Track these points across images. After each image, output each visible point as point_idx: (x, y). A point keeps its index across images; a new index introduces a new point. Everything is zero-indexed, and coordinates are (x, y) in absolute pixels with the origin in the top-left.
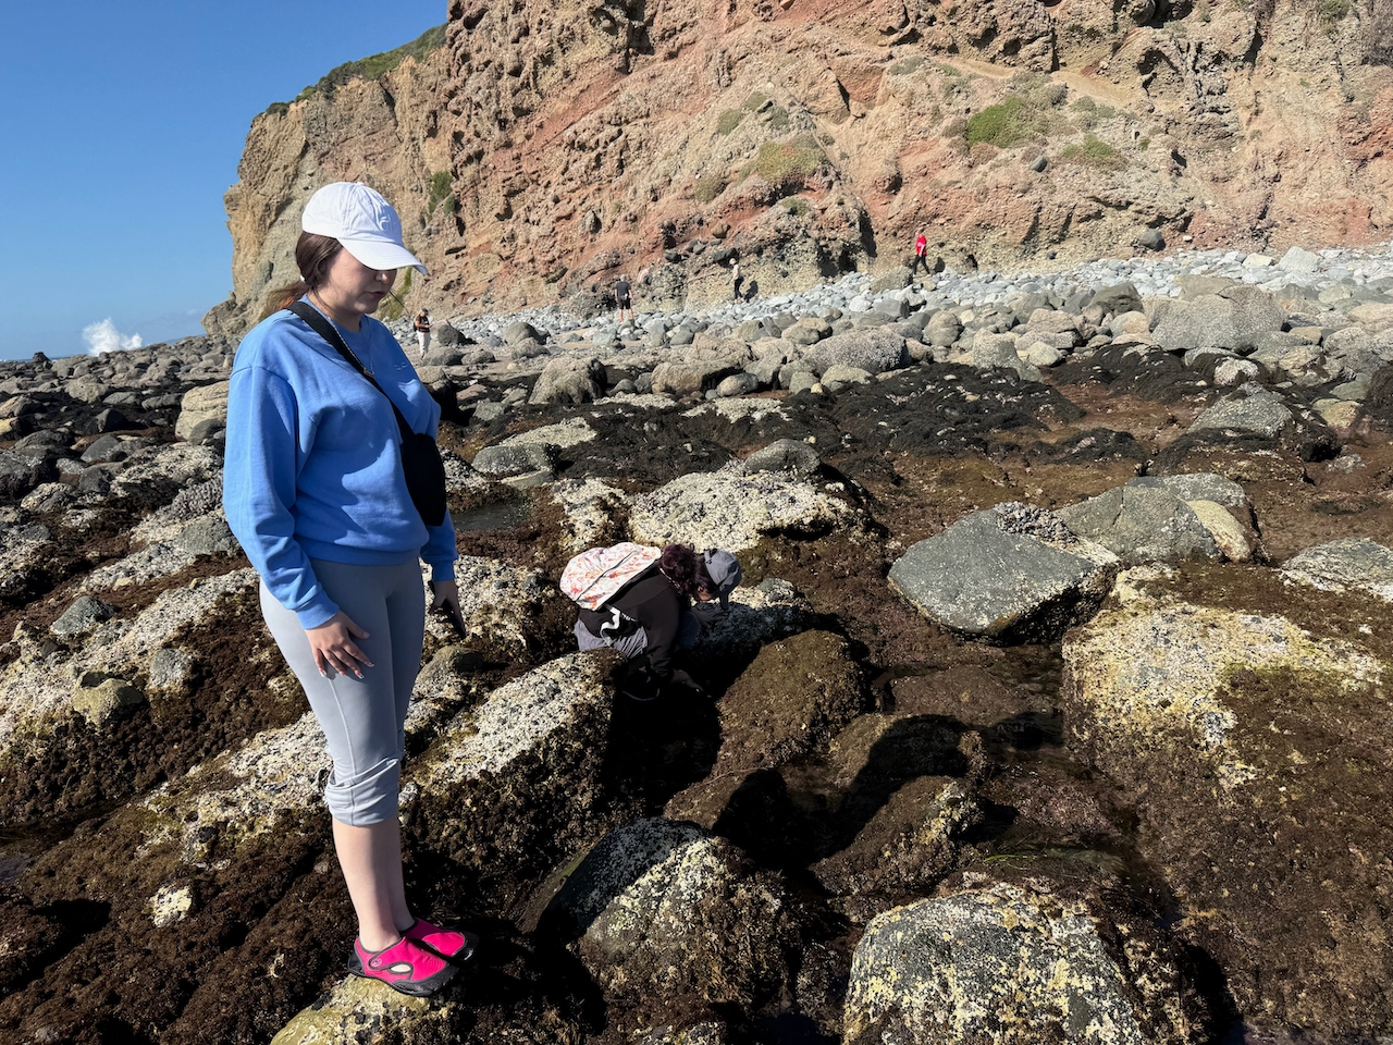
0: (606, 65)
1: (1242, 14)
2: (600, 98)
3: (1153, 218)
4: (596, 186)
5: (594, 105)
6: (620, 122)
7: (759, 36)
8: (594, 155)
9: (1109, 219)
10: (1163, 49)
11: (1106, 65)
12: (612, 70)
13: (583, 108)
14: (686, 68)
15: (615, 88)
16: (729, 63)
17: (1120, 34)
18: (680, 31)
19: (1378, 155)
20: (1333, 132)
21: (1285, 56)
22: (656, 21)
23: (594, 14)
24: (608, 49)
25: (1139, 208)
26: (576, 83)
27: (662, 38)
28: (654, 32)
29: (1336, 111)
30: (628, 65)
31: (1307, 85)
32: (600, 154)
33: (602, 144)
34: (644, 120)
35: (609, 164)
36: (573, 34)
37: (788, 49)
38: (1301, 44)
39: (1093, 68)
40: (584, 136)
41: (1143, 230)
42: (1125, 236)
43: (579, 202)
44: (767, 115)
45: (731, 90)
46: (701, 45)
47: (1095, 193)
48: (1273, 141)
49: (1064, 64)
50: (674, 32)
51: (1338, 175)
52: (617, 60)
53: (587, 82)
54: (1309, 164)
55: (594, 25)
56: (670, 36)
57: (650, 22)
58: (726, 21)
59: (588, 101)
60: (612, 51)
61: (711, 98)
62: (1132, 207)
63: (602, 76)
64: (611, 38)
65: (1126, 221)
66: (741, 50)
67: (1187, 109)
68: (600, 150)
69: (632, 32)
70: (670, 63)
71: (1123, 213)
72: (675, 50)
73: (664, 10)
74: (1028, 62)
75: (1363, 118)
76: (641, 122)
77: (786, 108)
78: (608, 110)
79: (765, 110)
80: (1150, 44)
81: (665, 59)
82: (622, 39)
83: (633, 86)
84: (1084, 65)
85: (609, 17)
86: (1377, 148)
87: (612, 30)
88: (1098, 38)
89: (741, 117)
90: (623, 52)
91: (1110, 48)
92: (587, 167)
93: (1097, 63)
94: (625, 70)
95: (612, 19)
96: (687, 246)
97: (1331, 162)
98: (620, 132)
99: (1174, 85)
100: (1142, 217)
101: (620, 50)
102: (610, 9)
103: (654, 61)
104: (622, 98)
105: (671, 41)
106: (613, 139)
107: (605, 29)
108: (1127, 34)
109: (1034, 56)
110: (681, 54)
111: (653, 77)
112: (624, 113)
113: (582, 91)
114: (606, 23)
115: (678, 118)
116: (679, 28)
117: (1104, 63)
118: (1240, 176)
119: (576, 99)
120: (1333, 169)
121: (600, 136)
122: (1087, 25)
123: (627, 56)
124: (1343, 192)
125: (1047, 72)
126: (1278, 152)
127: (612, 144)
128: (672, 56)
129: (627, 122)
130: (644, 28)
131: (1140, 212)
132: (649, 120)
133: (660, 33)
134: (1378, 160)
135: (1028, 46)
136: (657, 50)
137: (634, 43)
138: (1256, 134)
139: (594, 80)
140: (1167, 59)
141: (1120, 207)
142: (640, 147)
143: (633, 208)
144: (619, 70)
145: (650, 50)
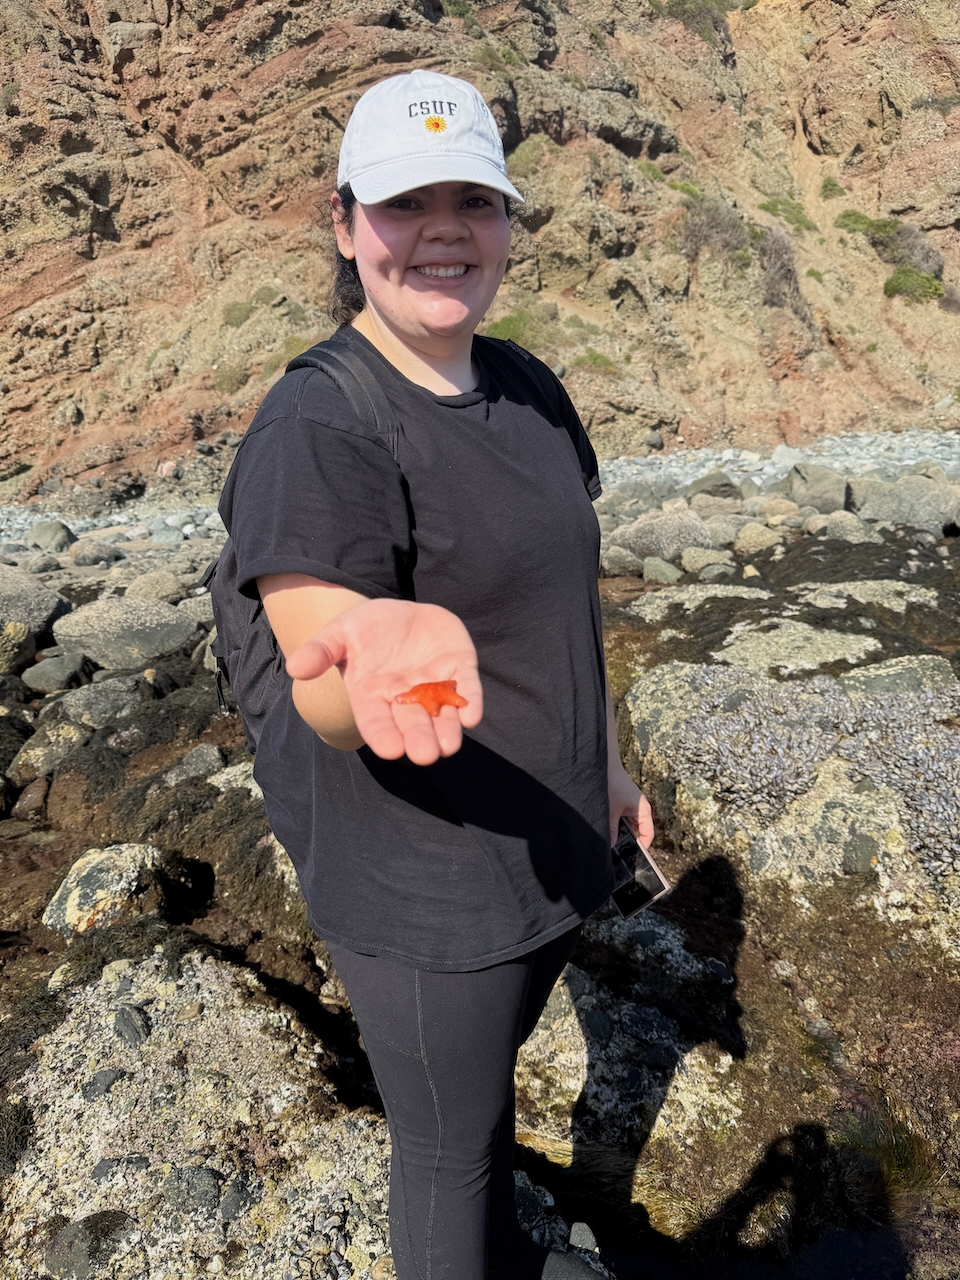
0: (66, 247)
1: (678, 257)
2: (58, 283)
3: (654, 422)
4: (64, 375)
5: (51, 290)
6: (92, 308)
7: (253, 233)
8: (61, 341)
9: (621, 422)
10: (631, 279)
11: (582, 290)
12: (73, 254)
13: (36, 292)
14: (166, 258)
15: (79, 272)
16: (220, 256)
17: (593, 263)
18: (154, 220)
19: (785, 376)
20: (757, 357)
21: (710, 294)
22: (123, 206)
23: (49, 191)
24: (67, 231)
25: (644, 413)
26: (25, 265)
27: (132, 226)
28: (121, 219)
29: (755, 340)
30: (92, 250)
31: (730, 318)
32: (68, 342)
33: (70, 330)
34: (122, 308)
35: (81, 354)
36: (19, 210)
37: (287, 248)
38: (720, 285)
39: (570, 291)
40: (45, 322)
41: (648, 432)
42: (636, 436)
43: (43, 391)
44: (282, 310)
45: (227, 284)
46: (181, 236)
47: (611, 399)
48: (717, 361)
49: (546, 286)
50: (145, 221)
51: (767, 390)
52: (79, 243)
53: (42, 264)
54: (746, 381)
55: (47, 204)
56: (141, 225)
57: (116, 208)
58: (205, 215)
59: (42, 285)
60: (73, 234)
61: (204, 290)
62: (638, 412)
63: (61, 259)
64: (70, 220)
65: (635, 424)
66: (233, 245)
67: (653, 331)
68: (67, 336)
69: (96, 214)
70: (144, 253)
71: (631, 417)
72: (148, 239)
73: (133, 196)
74: (518, 281)
75: (773, 347)
76: (120, 310)
77: (301, 304)
78: (76, 294)
79: (280, 304)
80: (620, 274)
81: (137, 248)
82: (84, 220)
83: (103, 272)
84: (563, 288)
85: (68, 195)
86: (784, 371)
87: (73, 210)
88: (575, 266)
89: (253, 310)
90: (86, 236)
91: (586, 275)
92: (52, 354)
93: (574, 287)
94: (88, 255)
95: (73, 199)
96: (218, 438)
97: (761, 380)
98: (93, 320)
99: (638, 311)
100: (647, 421)
101: (82, 233)
102: (70, 188)
103: (122, 249)
104: (94, 283)
105: (144, 229)
106: (84, 326)
107: (64, 209)
108: (598, 264)
109: (523, 276)
110: (156, 244)
111: (127, 265)
112: (97, 298)
113: (35, 274)
114: (66, 203)
115: (164, 308)
116: (152, 217)
117: (580, 288)
118: (702, 389)
119: (25, 281)
120: (761, 385)
121: (67, 322)
122: (567, 253)
123: (91, 240)
124: (773, 404)
125: (535, 291)
126: (722, 370)
127: (84, 331)
128: (145, 245)
129: (101, 309)
130: (108, 213)
131: (645, 416)
132: (128, 308)
133: (129, 220)
134: (785, 380)
135: (519, 267)
136: (124, 237)
137: (98, 228)
138: (703, 356)
139: (50, 263)
140: (633, 288)
141: (629, 411)
142: (120, 337)
143: (129, 399)
144: (82, 254)
145: (115, 237)
